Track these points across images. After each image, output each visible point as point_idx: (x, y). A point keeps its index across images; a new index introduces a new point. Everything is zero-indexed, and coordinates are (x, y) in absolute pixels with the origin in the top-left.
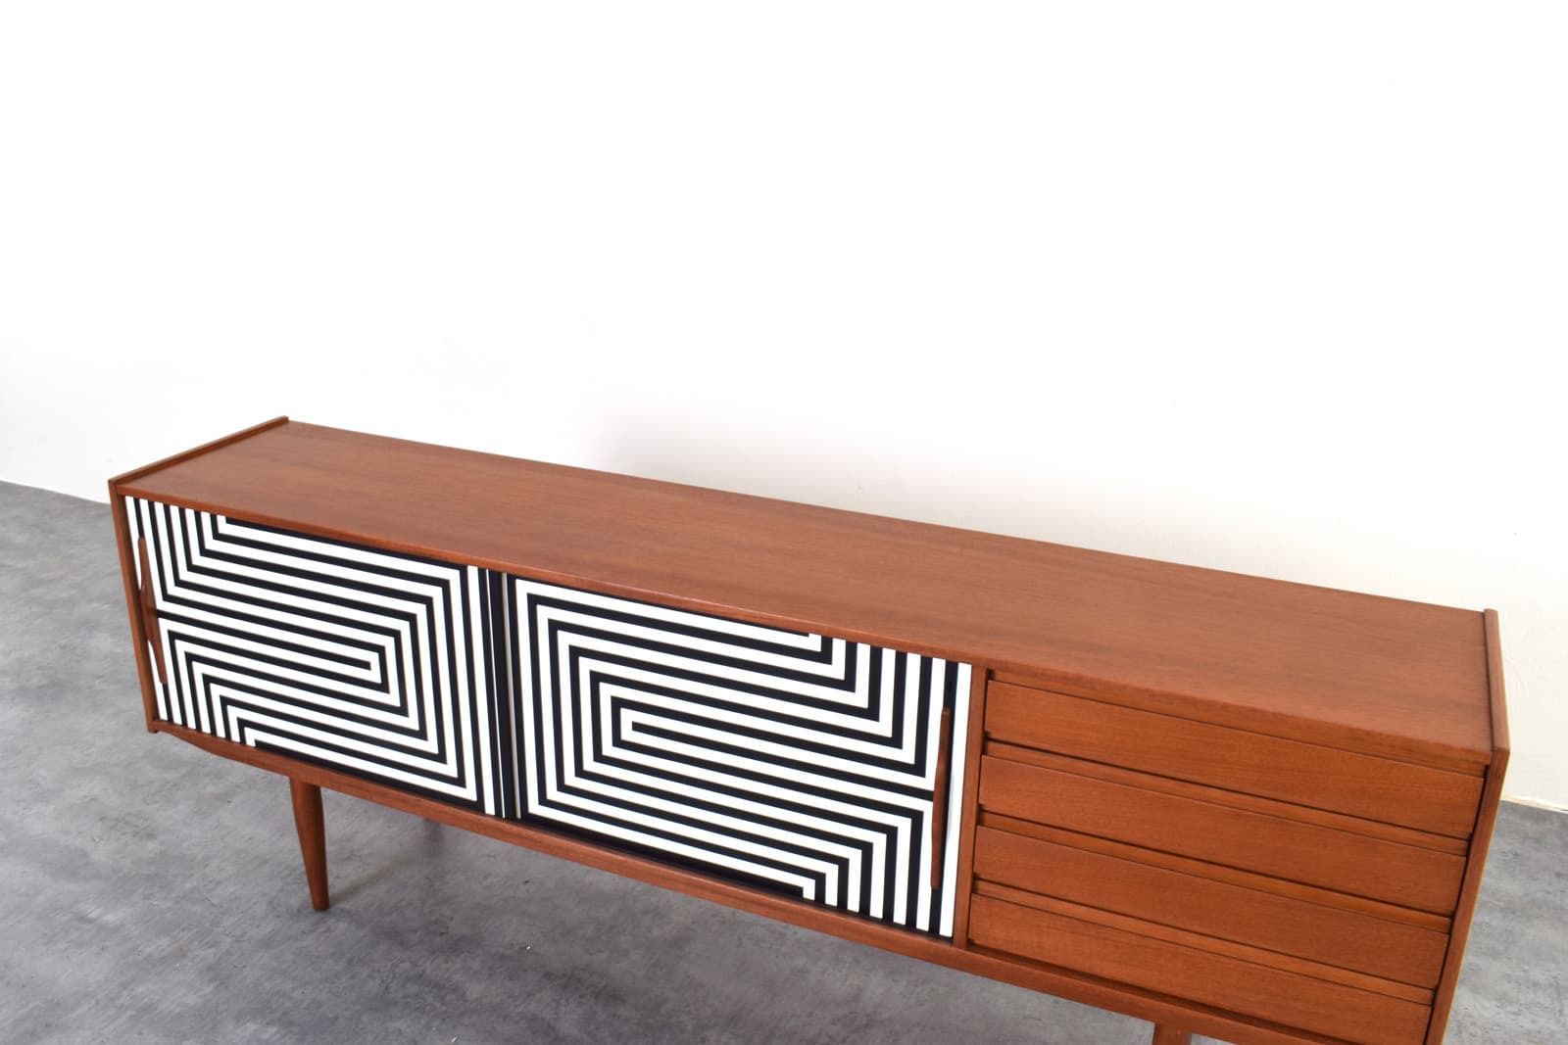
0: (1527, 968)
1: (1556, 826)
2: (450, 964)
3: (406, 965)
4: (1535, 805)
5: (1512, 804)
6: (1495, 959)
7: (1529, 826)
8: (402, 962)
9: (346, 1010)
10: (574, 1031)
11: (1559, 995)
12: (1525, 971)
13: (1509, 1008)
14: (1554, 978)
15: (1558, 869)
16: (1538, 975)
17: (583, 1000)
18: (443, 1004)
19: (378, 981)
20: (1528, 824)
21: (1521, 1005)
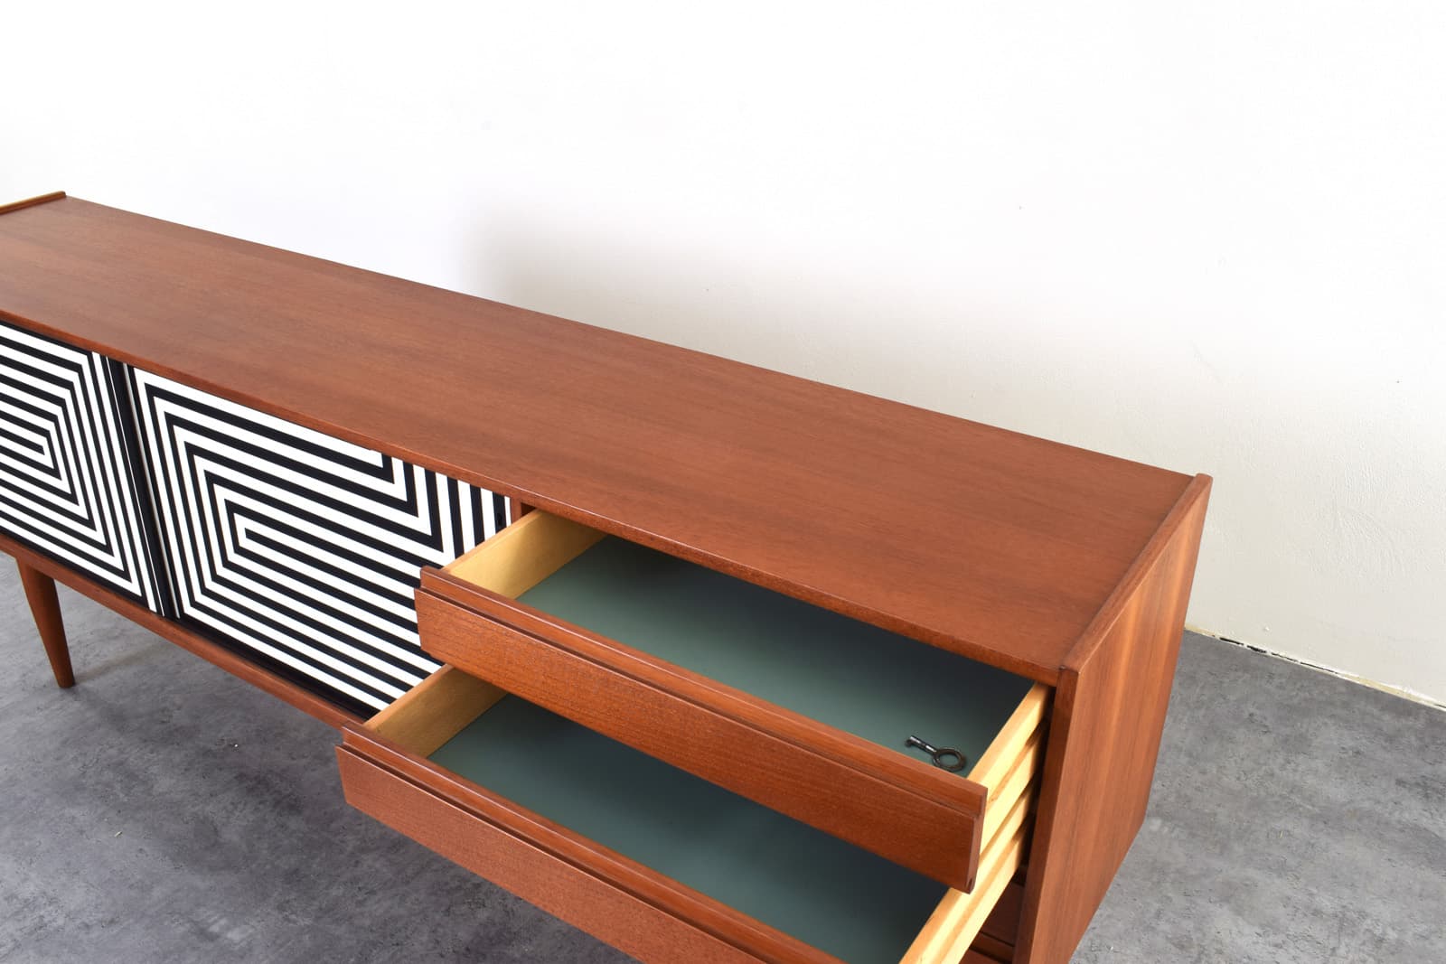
0: (1315, 891)
1: (1420, 724)
2: (155, 755)
3: (113, 752)
4: (1405, 697)
5: (1377, 692)
6: (1280, 876)
7: (1388, 721)
8: (111, 747)
9: (36, 791)
10: (236, 839)
11: (1341, 928)
12: (1311, 895)
13: (1272, 938)
14: (1344, 907)
15: (1402, 775)
16: (1326, 902)
17: (261, 807)
18: (126, 795)
19: (80, 765)
20: (1387, 717)
21: (1288, 935)
